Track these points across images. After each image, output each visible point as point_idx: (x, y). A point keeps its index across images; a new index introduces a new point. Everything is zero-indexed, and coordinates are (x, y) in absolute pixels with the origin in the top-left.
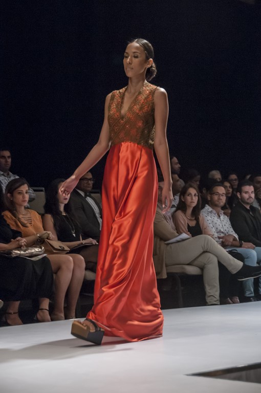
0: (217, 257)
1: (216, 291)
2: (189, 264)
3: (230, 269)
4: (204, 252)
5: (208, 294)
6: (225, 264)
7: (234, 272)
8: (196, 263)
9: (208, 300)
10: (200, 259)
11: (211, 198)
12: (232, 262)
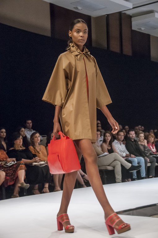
0: (120, 162)
1: (120, 177)
2: (108, 166)
3: (126, 167)
4: (115, 160)
5: (117, 178)
6: (124, 165)
7: (128, 168)
8: (111, 165)
9: (117, 180)
10: (113, 163)
11: (118, 137)
12: (127, 164)
